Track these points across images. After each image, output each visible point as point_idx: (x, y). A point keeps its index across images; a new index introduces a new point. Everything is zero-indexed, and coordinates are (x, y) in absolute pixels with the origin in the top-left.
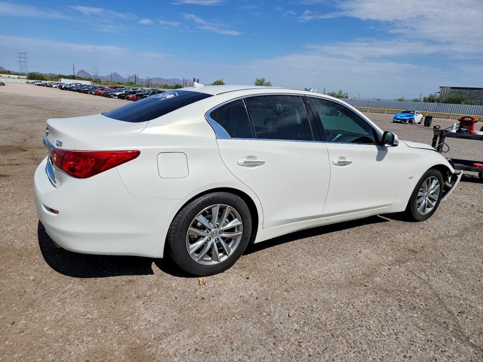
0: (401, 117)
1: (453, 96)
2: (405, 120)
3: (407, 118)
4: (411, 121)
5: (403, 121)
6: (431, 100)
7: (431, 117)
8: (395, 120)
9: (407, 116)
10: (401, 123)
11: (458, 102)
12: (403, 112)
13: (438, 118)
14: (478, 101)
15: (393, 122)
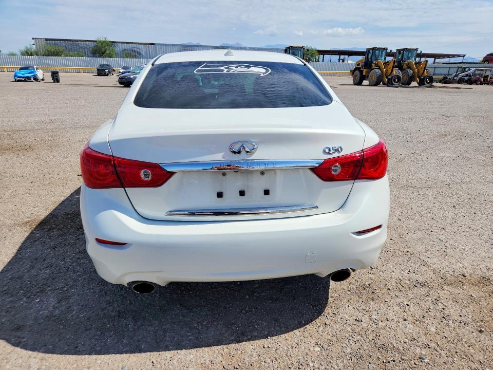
0: (23, 74)
1: (51, 48)
2: (29, 78)
3: (30, 75)
4: (36, 79)
5: (27, 79)
6: (28, 53)
7: (57, 72)
8: (17, 79)
9: (30, 73)
10: (25, 81)
11: (57, 54)
12: (21, 69)
13: (66, 72)
14: (76, 52)
15: (16, 81)
